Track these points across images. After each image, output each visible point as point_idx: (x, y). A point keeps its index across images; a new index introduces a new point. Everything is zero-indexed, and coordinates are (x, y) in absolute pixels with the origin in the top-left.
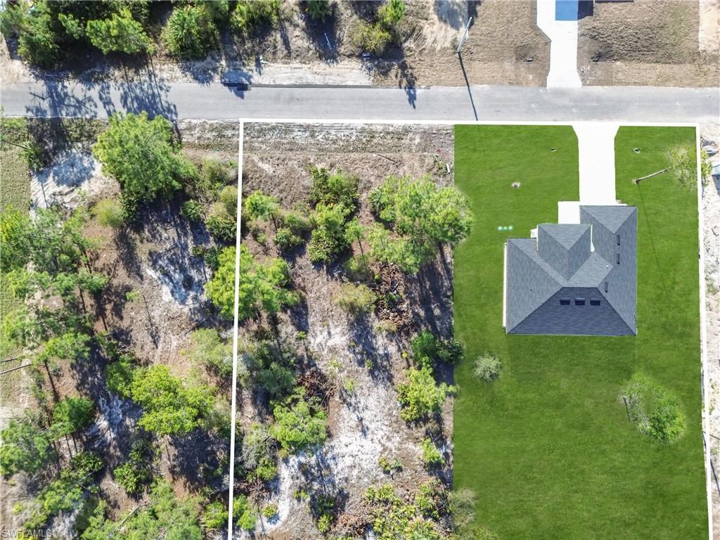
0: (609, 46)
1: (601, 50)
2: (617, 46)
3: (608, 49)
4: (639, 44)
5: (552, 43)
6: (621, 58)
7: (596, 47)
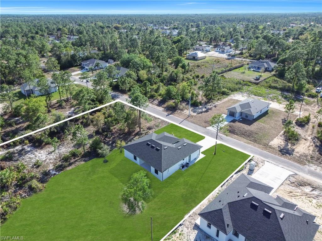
2: (237, 131)
7: (230, 129)
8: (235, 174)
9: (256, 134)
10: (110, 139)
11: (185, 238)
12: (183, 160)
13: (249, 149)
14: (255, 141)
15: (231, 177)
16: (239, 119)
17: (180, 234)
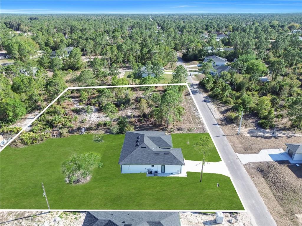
0: (269, 173)
1: (265, 171)
2: (271, 175)
3: (267, 173)
4: (278, 184)
5: (257, 154)
6: (266, 179)
7: (265, 168)
8: (191, 212)
9: (294, 192)
10: (141, 123)
11: (74, 223)
12: (153, 166)
13: (254, 201)
14: (279, 199)
15: (183, 212)
16: (295, 164)
17: (76, 218)
